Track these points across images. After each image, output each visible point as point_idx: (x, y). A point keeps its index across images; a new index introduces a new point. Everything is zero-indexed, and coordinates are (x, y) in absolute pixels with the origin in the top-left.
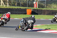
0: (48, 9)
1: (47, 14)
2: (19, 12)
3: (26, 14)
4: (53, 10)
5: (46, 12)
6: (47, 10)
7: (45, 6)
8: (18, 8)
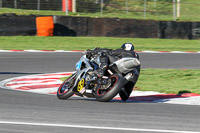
0: (110, 16)
1: (108, 35)
2: (9, 29)
3: (33, 33)
4: (128, 17)
5: (105, 27)
6: (109, 20)
7: (102, 5)
8: (4, 15)
